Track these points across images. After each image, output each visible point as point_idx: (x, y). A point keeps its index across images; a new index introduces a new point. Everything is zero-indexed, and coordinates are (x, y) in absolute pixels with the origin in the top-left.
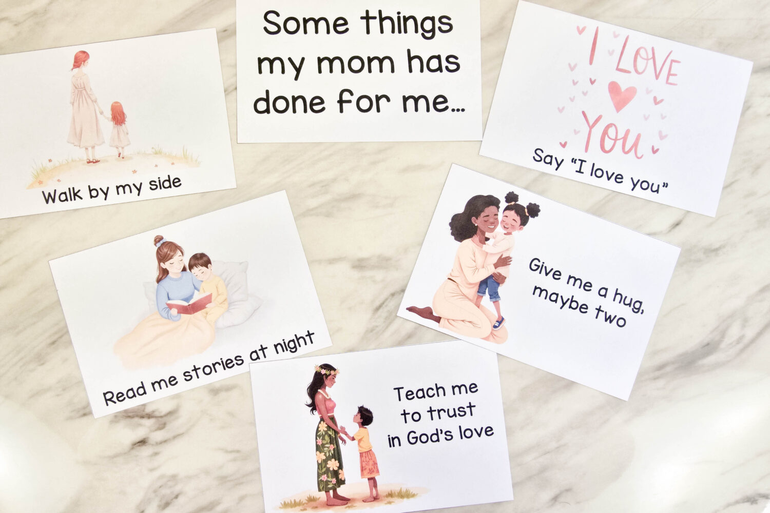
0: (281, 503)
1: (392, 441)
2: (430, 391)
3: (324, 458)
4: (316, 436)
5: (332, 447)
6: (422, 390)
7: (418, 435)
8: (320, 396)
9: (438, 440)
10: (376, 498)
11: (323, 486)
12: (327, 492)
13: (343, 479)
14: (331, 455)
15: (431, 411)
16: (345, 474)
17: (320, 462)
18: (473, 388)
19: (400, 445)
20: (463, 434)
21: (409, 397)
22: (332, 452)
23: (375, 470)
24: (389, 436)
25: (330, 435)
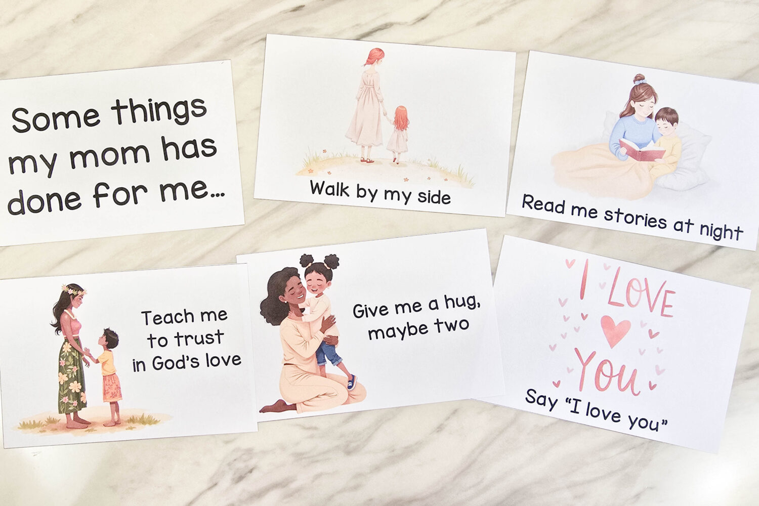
0: (20, 424)
1: (137, 365)
2: (178, 316)
3: (67, 379)
4: (60, 357)
5: (75, 369)
6: (170, 315)
7: (163, 360)
8: (66, 317)
9: (184, 367)
10: (117, 423)
11: (63, 408)
12: (68, 414)
13: (84, 402)
14: (74, 376)
15: (178, 337)
16: (87, 397)
17: (62, 383)
18: (222, 315)
19: (144, 370)
21: (157, 322)
22: (75, 374)
23: (118, 394)
24: (134, 360)
25: (74, 356)
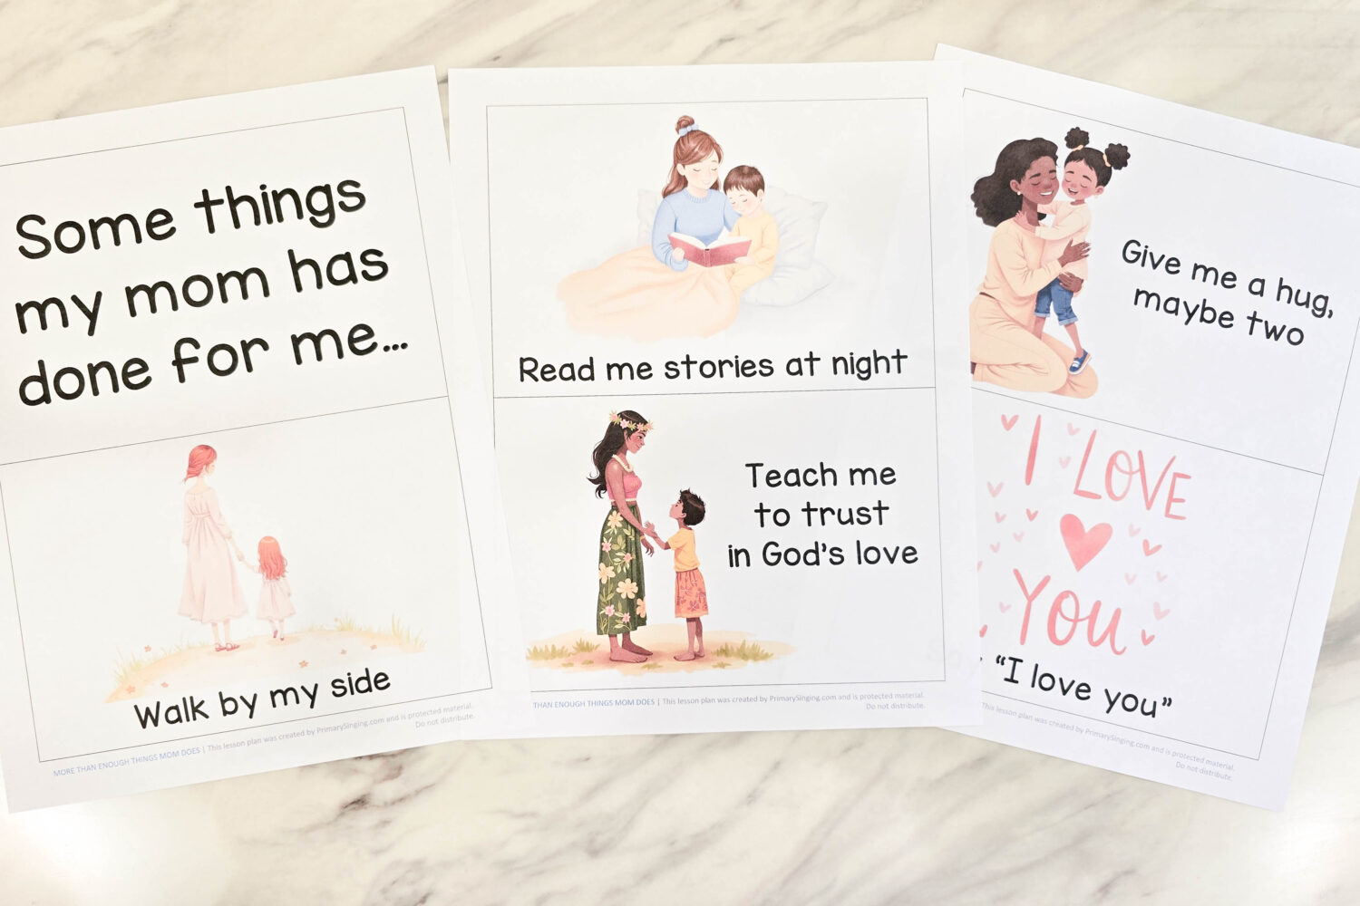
0: (529, 650)
1: (736, 556)
2: (810, 474)
3: (613, 575)
4: (602, 535)
5: (628, 558)
6: (796, 471)
7: (782, 550)
8: (615, 467)
9: (817, 563)
10: (697, 656)
11: (605, 626)
12: (612, 636)
13: (642, 616)
14: (625, 571)
15: (808, 510)
16: (647, 607)
17: (604, 582)
18: (887, 476)
19: (748, 564)
20: (862, 556)
21: (772, 482)
22: (628, 566)
23: (701, 605)
24: (730, 546)
25: (627, 536)
